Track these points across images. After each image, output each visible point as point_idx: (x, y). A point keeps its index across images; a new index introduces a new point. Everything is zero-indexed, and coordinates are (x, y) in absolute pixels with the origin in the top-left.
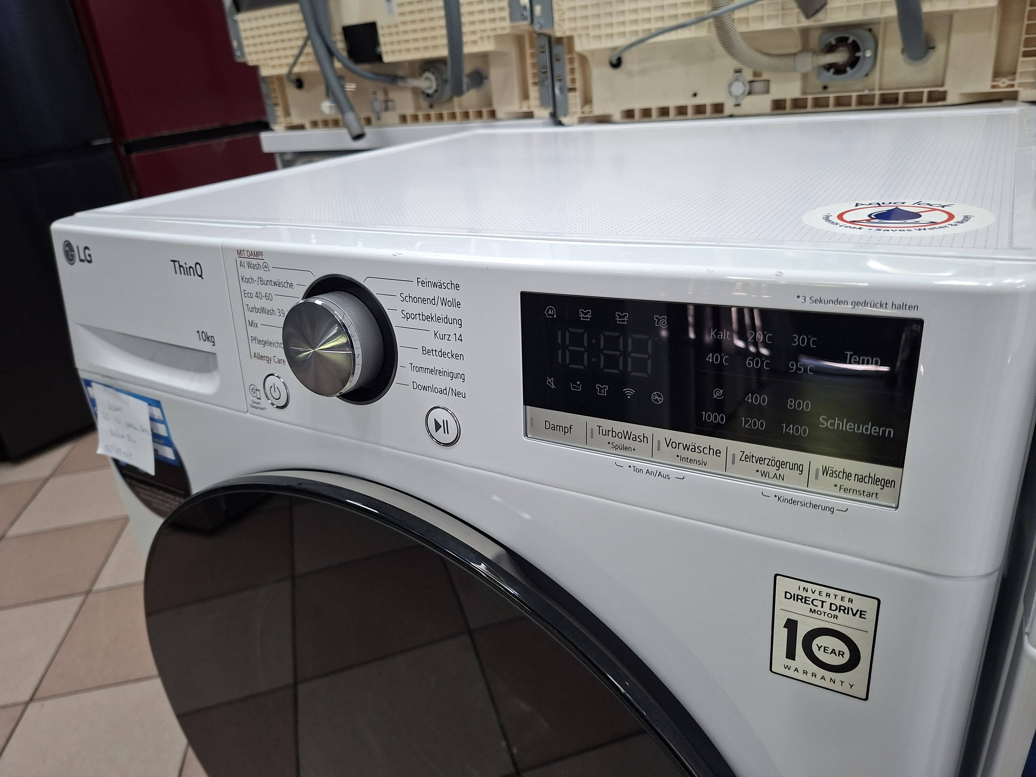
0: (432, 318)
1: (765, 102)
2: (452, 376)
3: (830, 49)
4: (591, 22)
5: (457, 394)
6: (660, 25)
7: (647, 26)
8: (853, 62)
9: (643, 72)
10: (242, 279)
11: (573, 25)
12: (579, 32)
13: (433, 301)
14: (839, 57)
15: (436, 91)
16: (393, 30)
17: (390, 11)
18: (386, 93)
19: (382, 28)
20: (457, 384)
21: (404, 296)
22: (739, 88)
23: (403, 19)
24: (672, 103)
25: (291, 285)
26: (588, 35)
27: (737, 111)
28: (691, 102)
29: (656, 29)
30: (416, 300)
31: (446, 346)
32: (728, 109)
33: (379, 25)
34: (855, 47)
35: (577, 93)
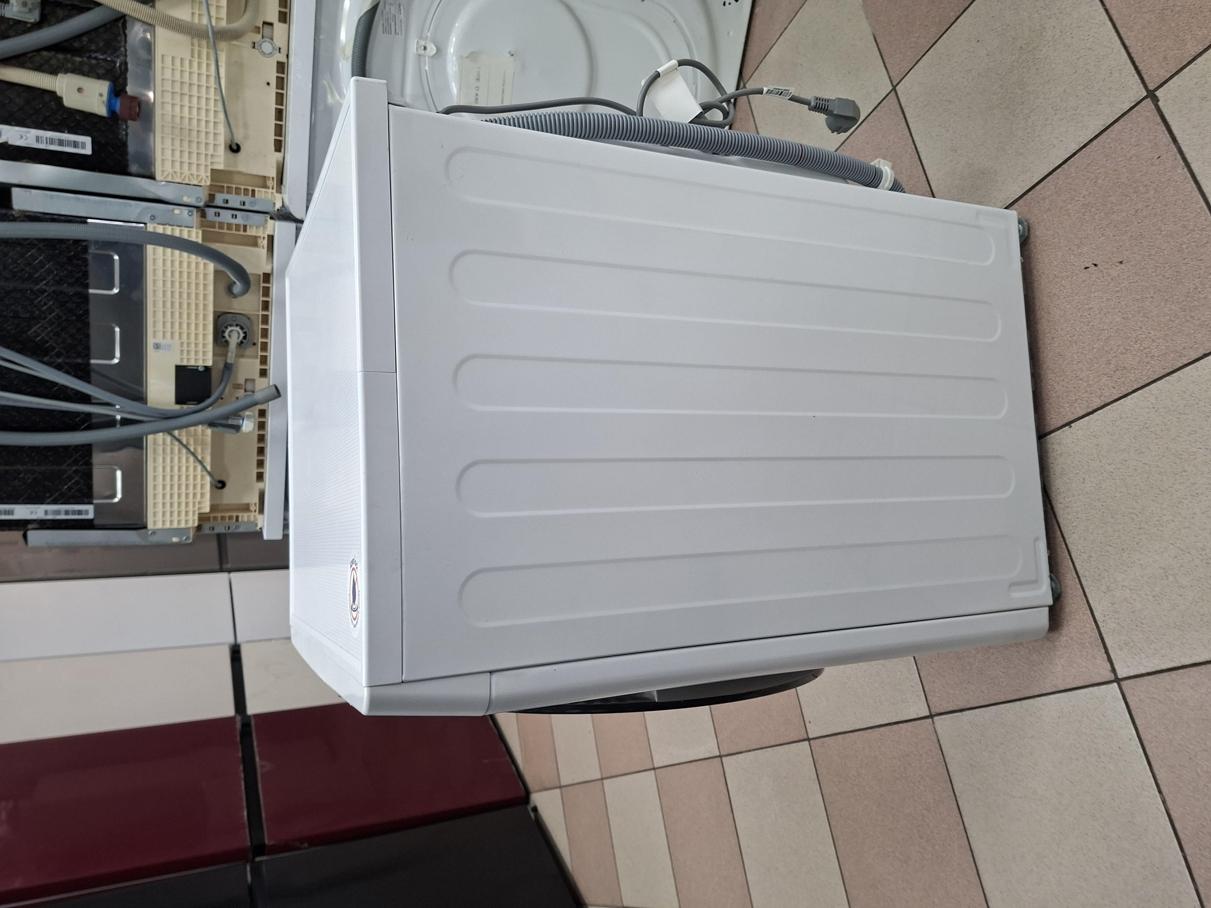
1: (279, 28)
4: (203, 149)
6: (212, 80)
7: (212, 91)
9: (246, 126)
11: (202, 168)
12: (209, 163)
15: (242, 328)
16: (185, 348)
17: (169, 347)
18: (237, 386)
19: (182, 359)
22: (267, 47)
23: (177, 336)
24: (273, 106)
26: (212, 155)
27: (284, 51)
28: (273, 90)
32: (282, 58)
33: (179, 363)
35: (256, 189)
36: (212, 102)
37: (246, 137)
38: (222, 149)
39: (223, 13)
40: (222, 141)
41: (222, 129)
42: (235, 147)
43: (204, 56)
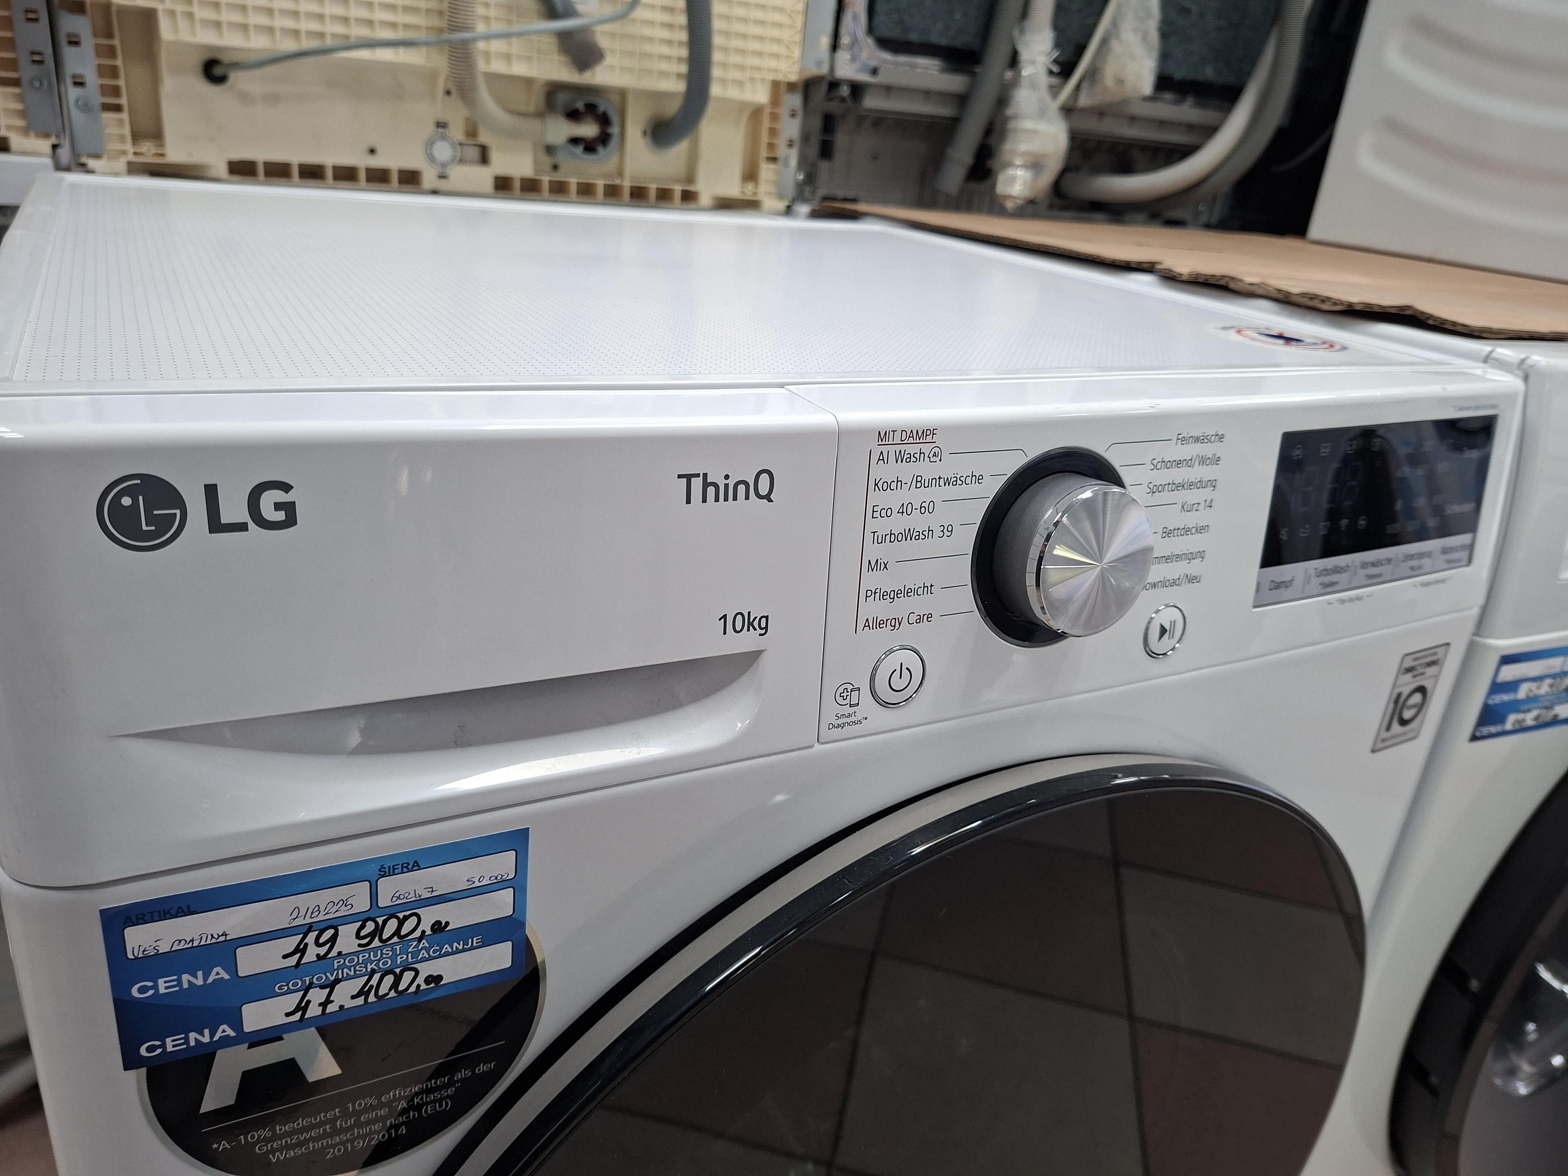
0: (1183, 486)
1: (484, 176)
2: (1190, 557)
3: (573, 115)
5: (1193, 579)
8: (604, 139)
9: (273, 99)
10: (876, 485)
13: (1188, 463)
14: (589, 130)
20: (1194, 568)
21: (1155, 462)
22: (443, 151)
24: (329, 159)
25: (979, 479)
26: (190, 14)
27: (442, 185)
28: (362, 161)
29: (358, 38)
30: (1168, 464)
31: (1191, 520)
32: (428, 181)
34: (604, 121)
35: (125, 116)
36: (315, 26)
37: (245, 98)
38: (208, 38)
39: (498, 67)
40: (231, 40)
41: (259, 43)
42: (217, 71)
43: (410, 19)
